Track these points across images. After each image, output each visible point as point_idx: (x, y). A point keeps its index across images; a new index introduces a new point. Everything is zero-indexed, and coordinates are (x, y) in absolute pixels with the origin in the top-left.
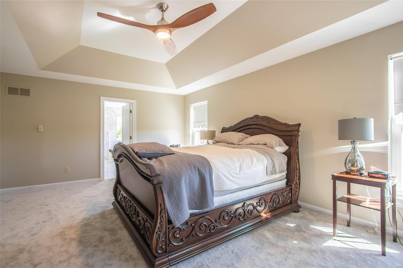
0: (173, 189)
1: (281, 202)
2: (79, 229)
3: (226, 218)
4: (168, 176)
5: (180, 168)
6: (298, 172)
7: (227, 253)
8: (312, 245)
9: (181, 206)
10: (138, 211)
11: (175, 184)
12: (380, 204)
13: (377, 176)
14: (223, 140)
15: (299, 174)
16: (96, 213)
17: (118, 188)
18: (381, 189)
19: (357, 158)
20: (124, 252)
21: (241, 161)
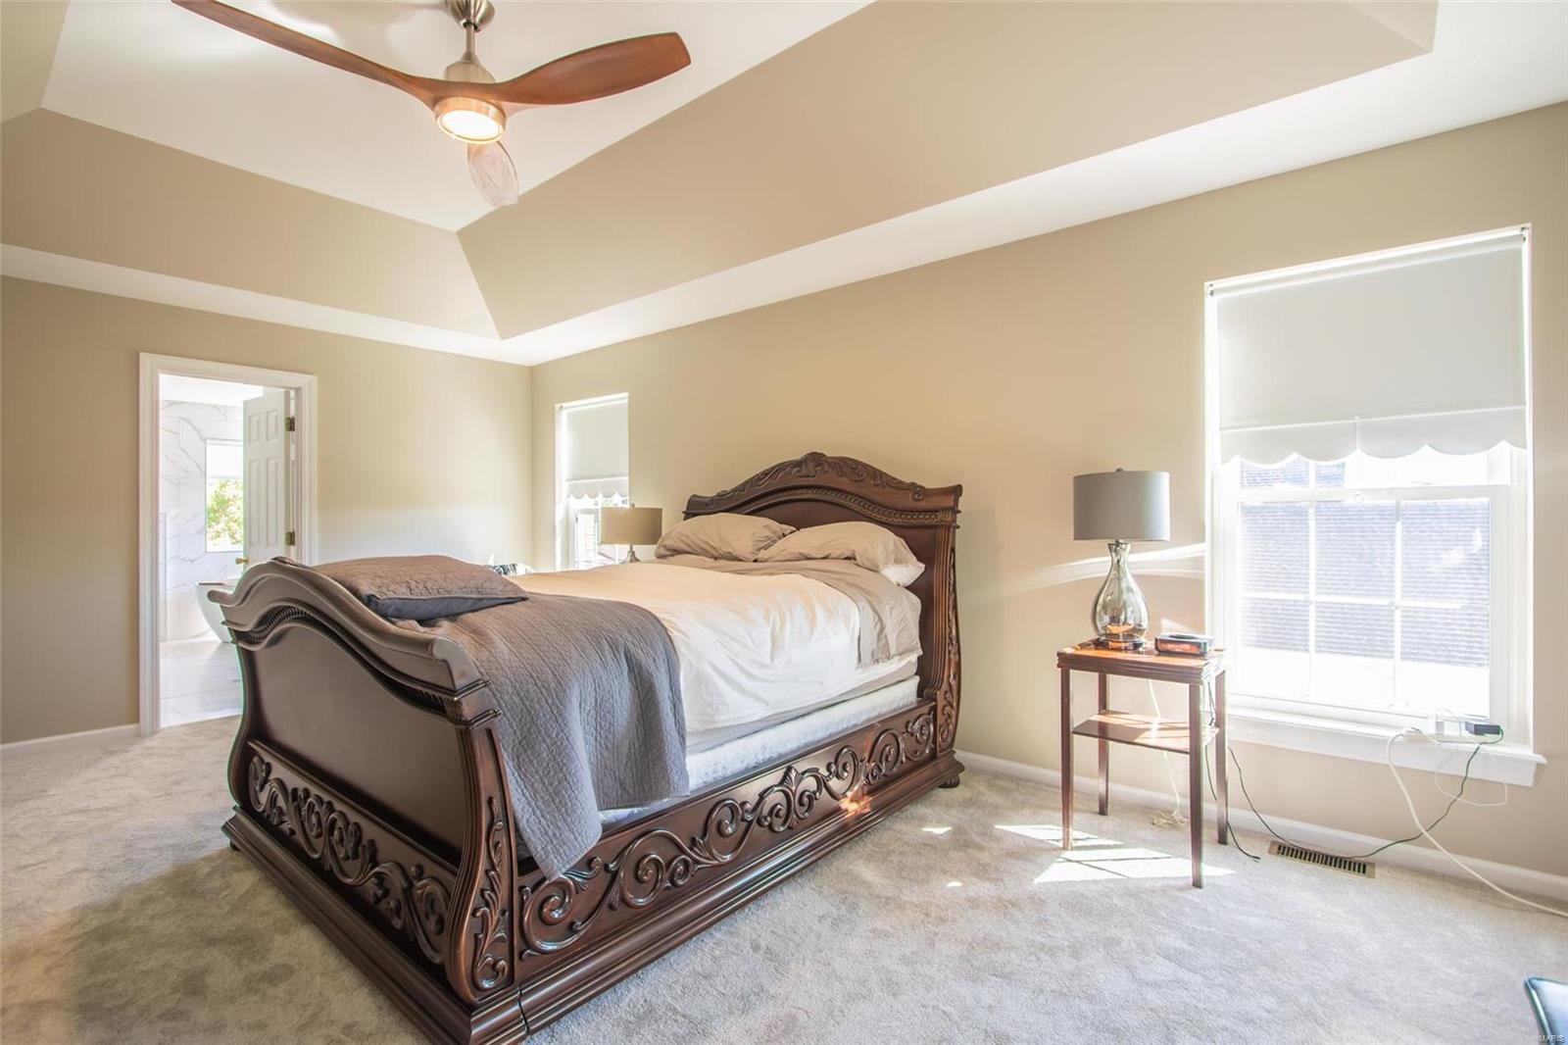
0: (534, 736)
1: (904, 756)
2: (67, 955)
3: (730, 829)
4: (515, 688)
5: (560, 653)
6: (953, 650)
7: (737, 955)
8: (1005, 884)
9: (569, 796)
10: (372, 842)
11: (544, 716)
12: (1188, 735)
13: (1178, 648)
14: (695, 543)
15: (957, 656)
16: (144, 877)
17: (255, 759)
18: (1190, 687)
19: (1125, 596)
20: (314, 1016)
21: (774, 618)
